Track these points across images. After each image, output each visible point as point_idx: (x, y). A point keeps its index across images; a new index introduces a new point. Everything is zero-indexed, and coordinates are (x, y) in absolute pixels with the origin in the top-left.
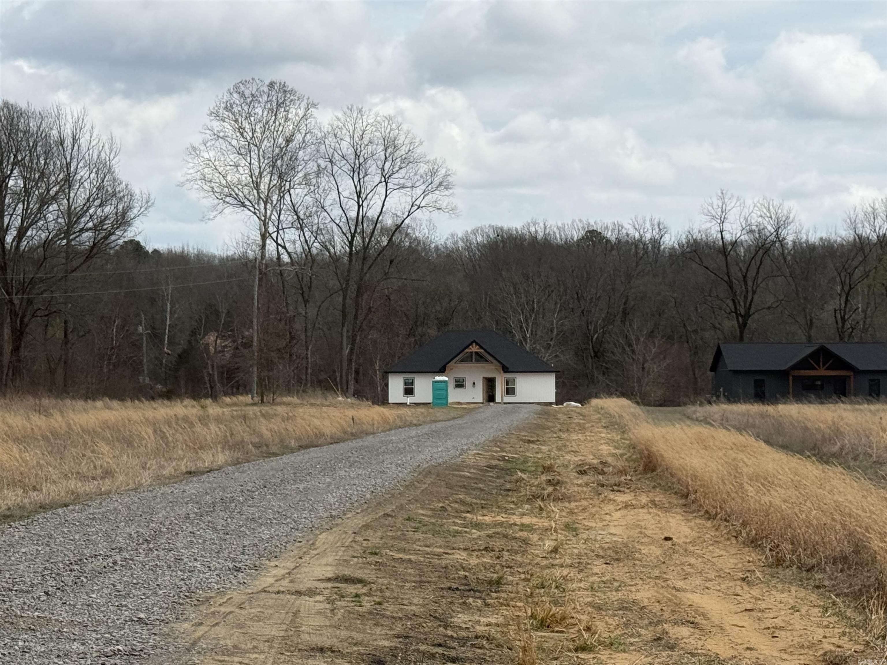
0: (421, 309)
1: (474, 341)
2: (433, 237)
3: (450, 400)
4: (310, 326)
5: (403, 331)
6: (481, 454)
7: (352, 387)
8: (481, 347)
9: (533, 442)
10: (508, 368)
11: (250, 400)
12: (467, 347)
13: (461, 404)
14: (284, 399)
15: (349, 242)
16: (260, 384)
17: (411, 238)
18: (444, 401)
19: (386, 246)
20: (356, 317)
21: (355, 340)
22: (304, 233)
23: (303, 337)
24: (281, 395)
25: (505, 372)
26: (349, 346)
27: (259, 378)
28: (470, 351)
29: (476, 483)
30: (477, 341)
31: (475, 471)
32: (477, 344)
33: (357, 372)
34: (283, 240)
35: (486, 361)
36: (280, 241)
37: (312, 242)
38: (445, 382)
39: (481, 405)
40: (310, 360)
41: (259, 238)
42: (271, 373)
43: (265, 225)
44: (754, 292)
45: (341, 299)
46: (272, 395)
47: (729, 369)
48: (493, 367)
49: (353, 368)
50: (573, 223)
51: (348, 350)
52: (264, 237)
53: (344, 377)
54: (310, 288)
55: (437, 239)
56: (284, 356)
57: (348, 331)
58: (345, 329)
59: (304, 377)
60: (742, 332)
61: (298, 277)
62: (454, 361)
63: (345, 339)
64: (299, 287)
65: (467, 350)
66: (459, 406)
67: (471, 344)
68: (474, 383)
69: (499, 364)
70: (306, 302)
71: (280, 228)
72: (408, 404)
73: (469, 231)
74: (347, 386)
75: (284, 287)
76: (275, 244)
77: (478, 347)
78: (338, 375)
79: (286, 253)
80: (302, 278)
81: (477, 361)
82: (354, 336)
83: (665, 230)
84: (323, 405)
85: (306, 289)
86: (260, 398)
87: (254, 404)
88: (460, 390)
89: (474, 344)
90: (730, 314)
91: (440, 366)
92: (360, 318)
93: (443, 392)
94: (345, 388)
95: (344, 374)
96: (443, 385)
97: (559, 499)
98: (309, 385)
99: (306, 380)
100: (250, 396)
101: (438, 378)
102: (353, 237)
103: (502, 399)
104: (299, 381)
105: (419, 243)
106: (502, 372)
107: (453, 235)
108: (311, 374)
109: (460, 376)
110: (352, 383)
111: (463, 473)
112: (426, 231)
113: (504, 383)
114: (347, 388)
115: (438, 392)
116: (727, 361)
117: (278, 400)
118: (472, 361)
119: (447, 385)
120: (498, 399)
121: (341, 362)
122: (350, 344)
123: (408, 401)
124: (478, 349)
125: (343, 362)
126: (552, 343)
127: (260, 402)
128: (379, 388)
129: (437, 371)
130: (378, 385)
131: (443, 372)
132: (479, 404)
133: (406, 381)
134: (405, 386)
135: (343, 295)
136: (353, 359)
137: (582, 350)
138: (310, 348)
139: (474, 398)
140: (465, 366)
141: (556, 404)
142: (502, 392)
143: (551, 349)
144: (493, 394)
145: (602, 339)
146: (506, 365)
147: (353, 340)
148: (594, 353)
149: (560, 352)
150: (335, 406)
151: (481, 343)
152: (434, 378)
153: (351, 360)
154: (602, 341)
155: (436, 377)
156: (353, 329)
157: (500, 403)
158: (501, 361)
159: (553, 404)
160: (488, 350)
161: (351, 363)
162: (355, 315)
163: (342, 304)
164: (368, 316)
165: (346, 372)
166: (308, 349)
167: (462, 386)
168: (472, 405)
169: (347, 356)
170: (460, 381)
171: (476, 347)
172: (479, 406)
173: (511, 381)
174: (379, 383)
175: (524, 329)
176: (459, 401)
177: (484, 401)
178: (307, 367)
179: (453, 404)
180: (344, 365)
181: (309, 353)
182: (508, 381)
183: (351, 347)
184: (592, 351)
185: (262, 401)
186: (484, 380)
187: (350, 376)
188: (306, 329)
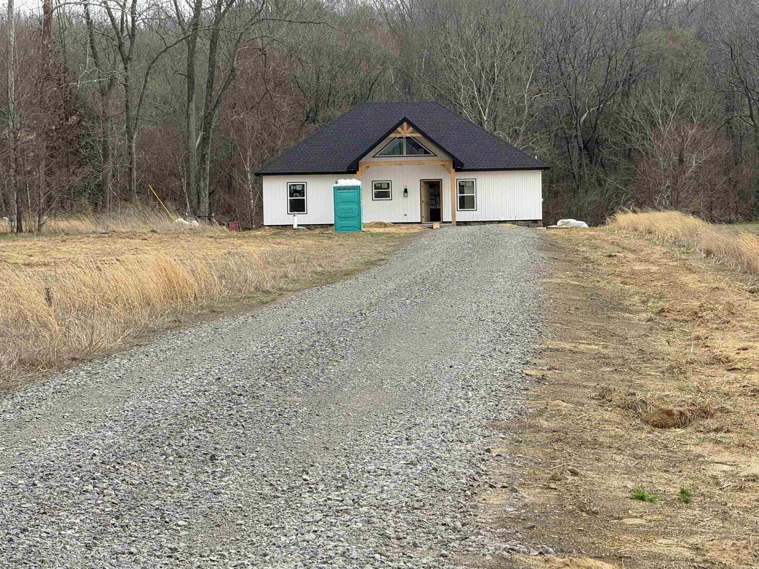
0: (325, 80)
1: (405, 120)
3: (366, 219)
7: (207, 200)
8: (417, 129)
10: (462, 164)
11: (7, 224)
12: (393, 130)
14: (63, 224)
18: (354, 223)
20: (210, 85)
21: (210, 123)
25: (457, 170)
26: (201, 133)
28: (398, 136)
30: (411, 120)
32: (410, 124)
35: (426, 152)
38: (356, 188)
39: (417, 229)
40: (135, 156)
46: (39, 218)
48: (438, 163)
49: (208, 168)
51: (199, 140)
53: (193, 186)
57: (197, 109)
58: (193, 105)
62: (372, 153)
63: (193, 121)
65: (393, 135)
66: (381, 230)
67: (400, 124)
68: (406, 191)
69: (447, 158)
70: (126, 60)
72: (295, 226)
74: (199, 199)
77: (411, 129)
81: (410, 152)
82: (208, 117)
86: (14, 225)
88: (383, 203)
89: (405, 124)
91: (349, 162)
92: (217, 87)
93: (355, 206)
94: (195, 202)
95: (193, 179)
96: (351, 194)
101: (344, 182)
103: (454, 216)
106: (453, 171)
109: (382, 178)
110: (206, 193)
113: (456, 189)
114: (199, 202)
115: (342, 206)
117: (48, 226)
118: (401, 153)
119: (359, 195)
120: (446, 216)
121: (187, 160)
122: (202, 130)
123: (294, 222)
124: (411, 133)
125: (190, 159)
126: (523, 128)
127: (15, 230)
128: (252, 201)
129: (343, 170)
130: (251, 197)
131: (355, 172)
132: (415, 225)
133: (292, 188)
134: (290, 197)
135: (189, 49)
136: (207, 154)
137: (567, 138)
138: (135, 137)
139: (405, 215)
140: (390, 162)
141: (543, 223)
142: (453, 204)
143: (521, 138)
144: (438, 207)
145: (596, 121)
146: (459, 158)
147: (207, 123)
148: (583, 143)
149: (534, 142)
150: (145, 237)
151: (417, 124)
152: (337, 183)
153: (203, 156)
154: (596, 123)
155: (339, 181)
156: (207, 106)
157: (450, 222)
158: (451, 152)
159: (539, 222)
160: (431, 136)
161: (204, 161)
162: (209, 81)
163: (188, 65)
164: (229, 84)
165: (196, 177)
166: (132, 138)
167: (387, 195)
168: (404, 227)
169: (197, 149)
170: (382, 187)
171: (407, 129)
172: (415, 228)
173: (467, 185)
174: (251, 193)
175: (479, 108)
176: (381, 221)
177: (423, 219)
178: (130, 169)
179: (371, 225)
180: (193, 163)
181: (134, 145)
182: (463, 186)
183: (203, 135)
184: (580, 140)
185: (19, 229)
186: (423, 184)
187: (202, 182)
188: (127, 106)
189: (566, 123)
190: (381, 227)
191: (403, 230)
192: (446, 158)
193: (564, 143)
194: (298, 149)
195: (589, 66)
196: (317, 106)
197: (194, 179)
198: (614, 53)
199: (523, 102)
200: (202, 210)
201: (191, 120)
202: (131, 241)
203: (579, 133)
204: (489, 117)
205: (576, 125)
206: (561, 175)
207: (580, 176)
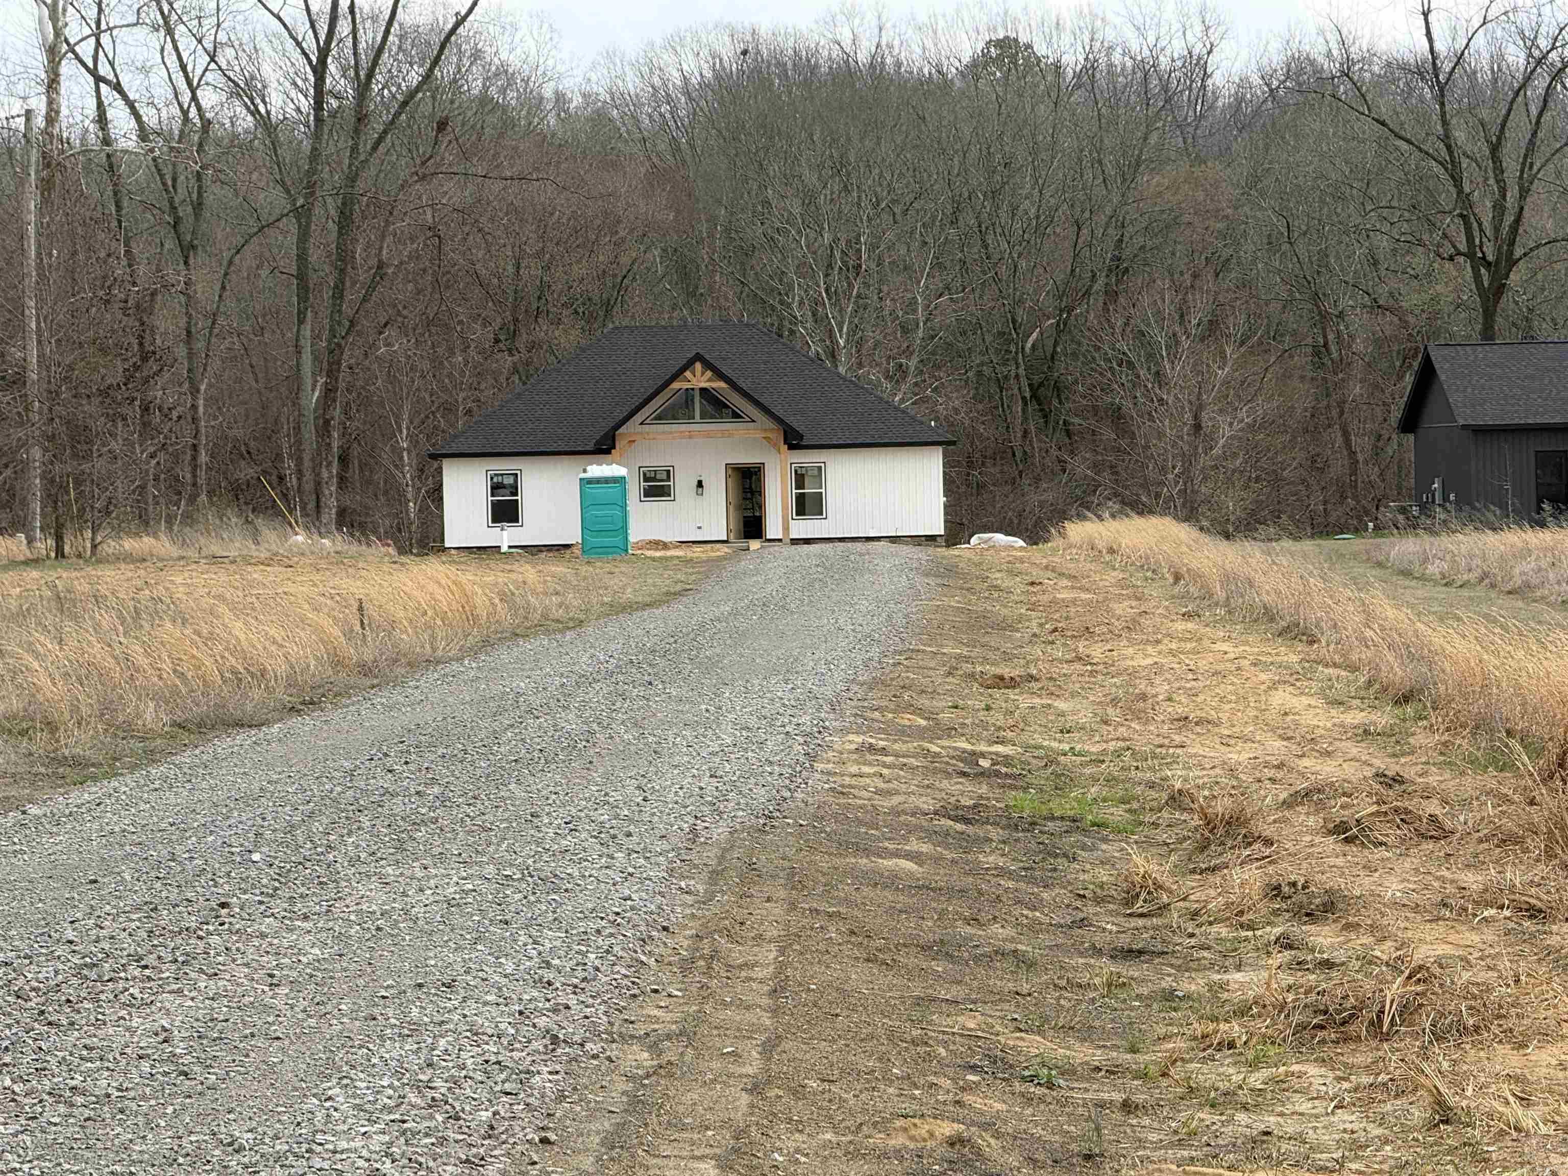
1: (698, 357)
2: (550, 62)
3: (634, 537)
4: (202, 323)
5: (479, 334)
6: (883, 751)
7: (333, 502)
8: (719, 374)
9: (1012, 683)
10: (801, 437)
11: (24, 546)
12: (674, 378)
13: (665, 546)
14: (129, 544)
15: (314, 70)
16: (52, 499)
17: (486, 67)
18: (617, 540)
19: (418, 89)
20: (339, 293)
21: (339, 362)
22: (174, 41)
23: (181, 351)
24: (119, 531)
25: (792, 447)
26: (321, 380)
27: (49, 480)
28: (686, 386)
29: (974, 920)
30: (707, 357)
31: (925, 848)
32: (708, 365)
33: (344, 460)
34: (112, 64)
35: (736, 415)
36: (104, 70)
37: (199, 72)
38: (617, 480)
39: (724, 549)
40: (203, 425)
41: (38, 62)
42: (86, 467)
43: (54, 18)
44: (1524, 192)
45: (292, 240)
46: (88, 534)
47: (1461, 422)
48: (759, 435)
49: (335, 445)
50: (958, 11)
51: (317, 394)
52: (53, 56)
53: (308, 476)
54: (198, 207)
55: (561, 68)
56: (125, 410)
57: (316, 337)
58: (307, 331)
59: (188, 476)
60: (1489, 315)
61: (162, 176)
62: (639, 418)
63: (307, 358)
64: (166, 205)
65: (676, 385)
66: (658, 554)
67: (689, 365)
68: (700, 484)
69: (773, 425)
70: (187, 250)
71: (103, 26)
72: (504, 549)
73: (659, 42)
74: (319, 499)
75: (119, 207)
76: (91, 79)
77: (709, 374)
78: (289, 465)
79: (120, 103)
80: (174, 180)
81: (707, 416)
82: (335, 350)
83: (1222, 29)
84: (247, 560)
85: (185, 211)
86: (51, 542)
87: (33, 562)
88: (657, 506)
89: (698, 366)
90: (1451, 258)
91: (598, 433)
92: (352, 296)
93: (615, 512)
94: (311, 505)
95: (307, 463)
96: (612, 491)
97: (1463, 1031)
98: (203, 497)
99: (194, 484)
100: (22, 536)
101: (598, 470)
102: (324, 53)
103: (786, 529)
104: (175, 487)
105: (511, 80)
106: (784, 448)
107: (609, 56)
108: (209, 469)
109: (656, 461)
110: (331, 489)
111: (888, 863)
112: (531, 43)
113: (791, 482)
114: (318, 506)
115: (596, 511)
116: (1454, 398)
117: (110, 547)
118: (690, 416)
119: (623, 491)
120: (773, 528)
121: (298, 429)
122: (324, 373)
123: (502, 541)
124: (709, 380)
125: (303, 428)
126: (913, 363)
127: (53, 555)
128: (411, 504)
129: (588, 448)
130: (409, 496)
131: (608, 452)
132: (718, 546)
133: (495, 480)
134: (492, 495)
135: (299, 227)
136: (333, 418)
137: (998, 380)
138: (203, 388)
139: (699, 528)
140: (671, 433)
141: (947, 541)
142: (785, 508)
143: (911, 380)
144: (757, 514)
145: (1055, 347)
146: (795, 425)
147: (333, 363)
148: (1031, 390)
149: (936, 387)
150: (291, 563)
151: (717, 364)
152: (585, 471)
153: (327, 422)
154: (1054, 352)
155: (589, 468)
156: (332, 330)
157: (780, 540)
158: (780, 413)
159: (938, 539)
160: (744, 386)
161: (329, 432)
162: (336, 287)
163: (298, 255)
164: (374, 290)
165: (313, 460)
166: (198, 391)
167: (666, 490)
168: (698, 549)
169: (315, 411)
170: (658, 477)
171: (703, 374)
172: (718, 550)
173: (810, 473)
174: (410, 489)
175: (830, 323)
176: (657, 538)
177: (732, 535)
178: (194, 446)
179: (640, 546)
180: (307, 436)
181: (201, 402)
182: (803, 475)
183: (326, 383)
184: (1024, 383)
185: (60, 553)
186: (730, 472)
187: (324, 470)
188: (189, 333)
189: (998, 351)
190: (657, 549)
191: (697, 552)
192: (770, 424)
193: (994, 389)
194: (505, 410)
195: (1039, 241)
196: (516, 320)
197: (311, 464)
198: (1087, 214)
199: (915, 311)
200: (324, 521)
201: (304, 356)
202: (268, 569)
203: (1021, 371)
204: (847, 341)
205: (1017, 353)
206: (989, 453)
207: (1025, 452)
